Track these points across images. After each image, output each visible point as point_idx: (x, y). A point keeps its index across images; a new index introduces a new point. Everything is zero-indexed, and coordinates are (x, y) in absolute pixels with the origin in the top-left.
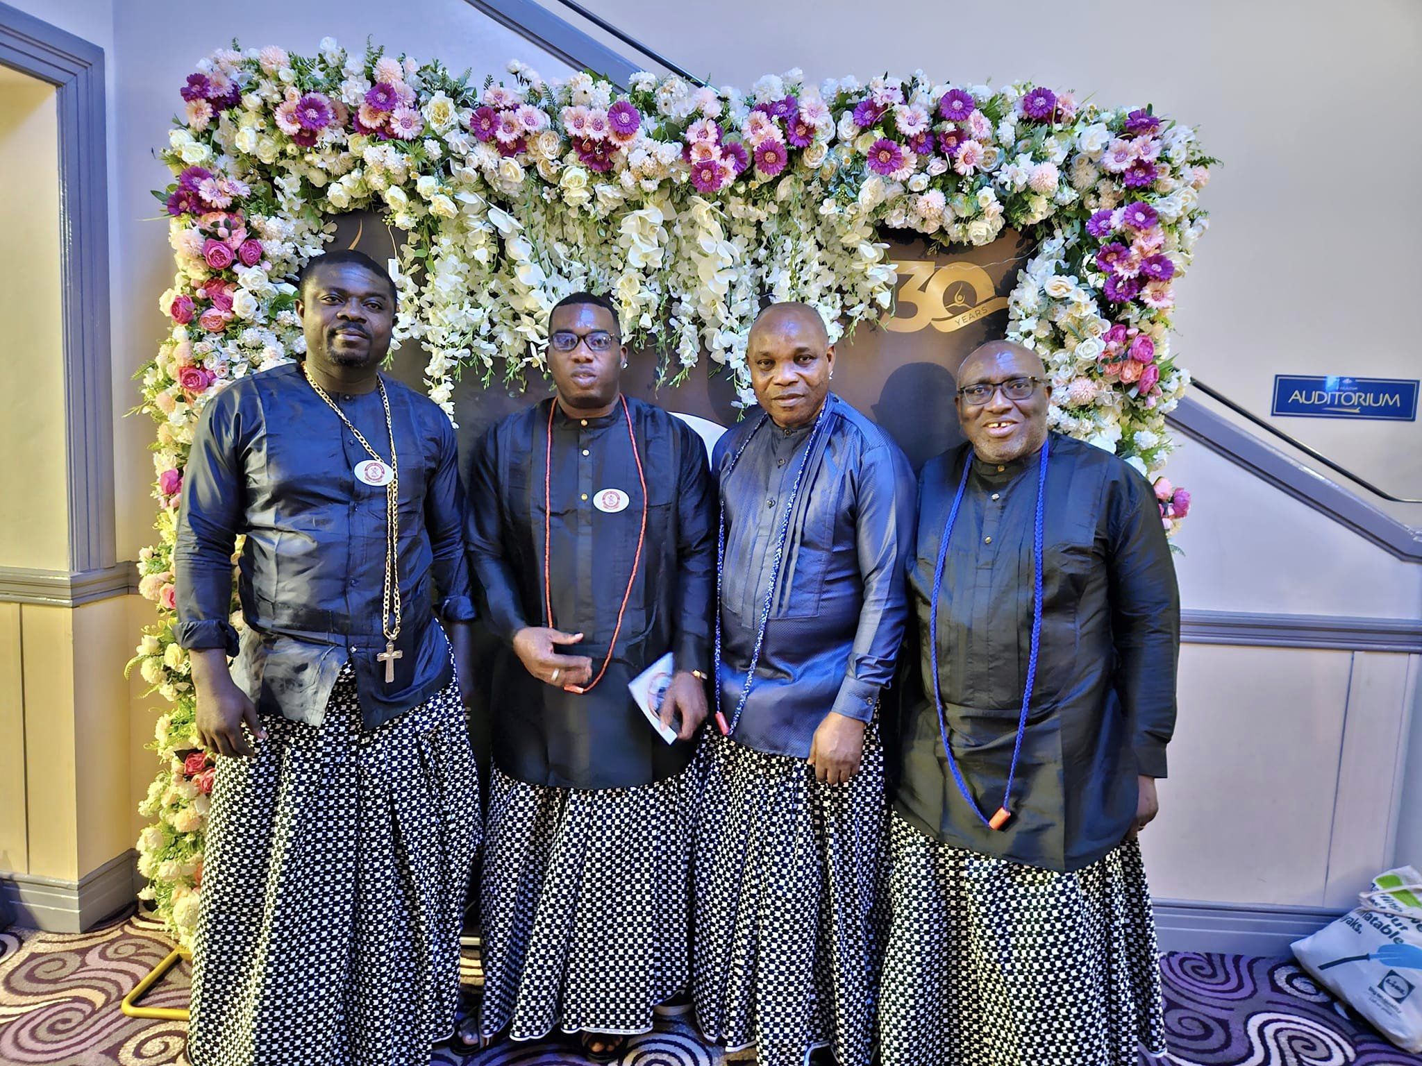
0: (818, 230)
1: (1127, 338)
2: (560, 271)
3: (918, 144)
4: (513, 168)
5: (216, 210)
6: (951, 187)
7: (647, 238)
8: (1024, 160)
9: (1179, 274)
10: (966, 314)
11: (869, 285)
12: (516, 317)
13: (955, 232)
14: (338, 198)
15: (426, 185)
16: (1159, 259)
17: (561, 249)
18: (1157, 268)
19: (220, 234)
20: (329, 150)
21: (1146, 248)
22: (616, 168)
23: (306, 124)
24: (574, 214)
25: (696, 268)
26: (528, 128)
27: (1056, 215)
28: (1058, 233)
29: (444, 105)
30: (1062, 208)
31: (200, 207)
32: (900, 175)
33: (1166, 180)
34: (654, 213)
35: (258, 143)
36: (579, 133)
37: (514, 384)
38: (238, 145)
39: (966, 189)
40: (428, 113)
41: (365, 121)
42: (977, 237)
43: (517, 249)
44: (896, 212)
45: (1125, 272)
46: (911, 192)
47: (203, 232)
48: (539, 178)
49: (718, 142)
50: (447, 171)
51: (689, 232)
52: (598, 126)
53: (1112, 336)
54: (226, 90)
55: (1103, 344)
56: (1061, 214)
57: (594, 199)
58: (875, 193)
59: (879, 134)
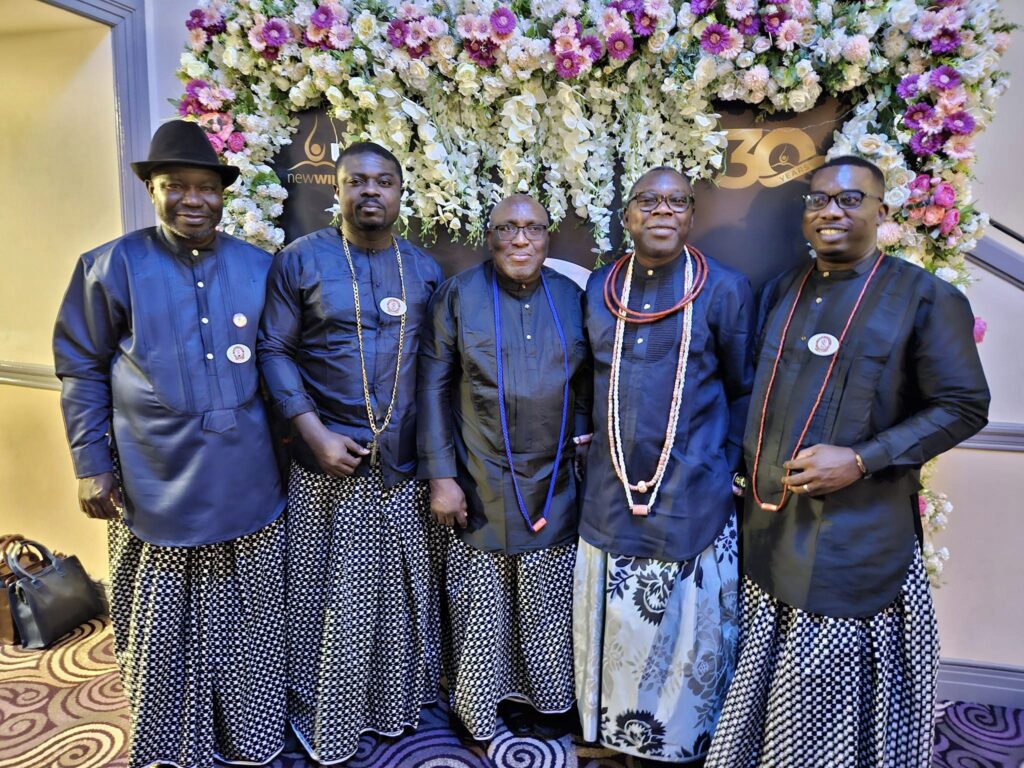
0: (662, 105)
1: (931, 186)
2: (459, 149)
3: (746, 26)
4: (420, 67)
5: (211, 111)
6: (774, 61)
7: (523, 118)
8: (839, 34)
9: (980, 128)
10: (789, 172)
11: (704, 149)
12: (428, 186)
13: (778, 100)
14: (298, 99)
15: (355, 84)
16: (960, 116)
17: (460, 131)
18: (959, 123)
19: (214, 129)
20: (287, 62)
21: (949, 106)
22: (498, 63)
23: (270, 42)
24: (468, 102)
25: (563, 141)
26: (430, 34)
27: (870, 82)
28: (871, 98)
29: (369, 21)
30: (875, 75)
31: (201, 109)
32: (728, 54)
33: (968, 45)
34: (529, 98)
35: (239, 60)
36: (468, 36)
38: (225, 61)
39: (786, 62)
40: (357, 27)
41: (312, 37)
42: (796, 104)
43: (426, 132)
44: (726, 87)
45: (930, 128)
46: (740, 68)
48: (440, 74)
49: (577, 36)
50: (372, 73)
51: (557, 112)
52: (483, 29)
53: (917, 185)
54: (216, 21)
55: (908, 191)
56: (874, 82)
57: (482, 89)
58: (708, 71)
59: (711, 19)
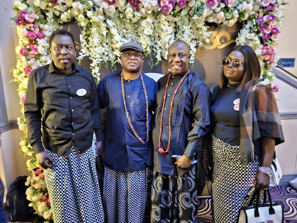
0: (191, 24)
1: (267, 49)
2: (124, 37)
4: (112, 8)
5: (30, 23)
6: (225, 11)
7: (148, 27)
8: (245, 3)
9: (280, 32)
10: (225, 44)
11: (204, 37)
12: (113, 50)
13: (225, 23)
14: (64, 18)
15: (89, 14)
16: (275, 29)
17: (125, 31)
18: (275, 31)
19: (32, 30)
20: (61, 5)
21: (273, 26)
22: (140, 8)
24: (128, 21)
25: (160, 35)
27: (249, 18)
28: (248, 23)
30: (250, 16)
31: (25, 22)
32: (213, 8)
33: (276, 8)
34: (150, 20)
35: (40, 4)
37: (114, 68)
38: (35, 4)
39: (230, 11)
42: (230, 24)
43: (114, 31)
44: (211, 18)
45: (267, 32)
46: (216, 13)
47: (27, 29)
48: (119, 11)
50: (94, 9)
51: (158, 25)
53: (263, 49)
55: (261, 51)
57: (134, 16)
58: (207, 13)
